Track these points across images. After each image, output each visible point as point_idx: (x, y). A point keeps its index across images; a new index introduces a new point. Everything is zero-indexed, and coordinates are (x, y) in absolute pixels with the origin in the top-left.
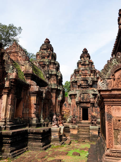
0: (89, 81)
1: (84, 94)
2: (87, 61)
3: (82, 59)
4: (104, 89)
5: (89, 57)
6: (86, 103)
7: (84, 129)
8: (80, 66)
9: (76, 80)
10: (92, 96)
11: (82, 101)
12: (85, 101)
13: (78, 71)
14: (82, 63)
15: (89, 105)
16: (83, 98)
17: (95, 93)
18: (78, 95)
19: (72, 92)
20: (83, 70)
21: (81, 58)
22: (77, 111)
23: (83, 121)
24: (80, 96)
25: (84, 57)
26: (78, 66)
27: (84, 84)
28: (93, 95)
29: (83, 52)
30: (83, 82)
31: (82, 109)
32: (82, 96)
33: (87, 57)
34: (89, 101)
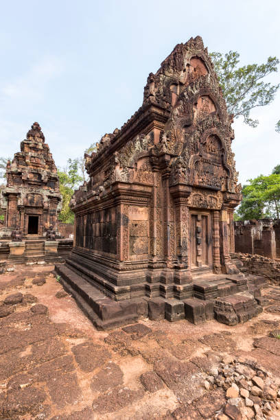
0: (43, 176)
1: (34, 194)
2: (40, 144)
3: (31, 138)
4: (124, 181)
5: (43, 139)
6: (37, 208)
7: (35, 246)
8: (26, 149)
9: (19, 171)
10: (46, 199)
11: (29, 205)
12: (34, 206)
13: (24, 158)
14: (31, 145)
15: (40, 212)
16: (32, 201)
17: (52, 195)
18: (23, 196)
19: (11, 189)
20: (32, 157)
21: (28, 136)
22: (20, 220)
23: (28, 236)
24: (27, 197)
25: (34, 137)
26: (22, 149)
27: (33, 180)
28: (49, 197)
29: (32, 127)
30: (32, 175)
31: (28, 216)
32: (29, 198)
33: (41, 137)
34: (41, 205)
